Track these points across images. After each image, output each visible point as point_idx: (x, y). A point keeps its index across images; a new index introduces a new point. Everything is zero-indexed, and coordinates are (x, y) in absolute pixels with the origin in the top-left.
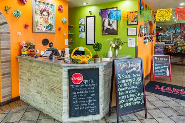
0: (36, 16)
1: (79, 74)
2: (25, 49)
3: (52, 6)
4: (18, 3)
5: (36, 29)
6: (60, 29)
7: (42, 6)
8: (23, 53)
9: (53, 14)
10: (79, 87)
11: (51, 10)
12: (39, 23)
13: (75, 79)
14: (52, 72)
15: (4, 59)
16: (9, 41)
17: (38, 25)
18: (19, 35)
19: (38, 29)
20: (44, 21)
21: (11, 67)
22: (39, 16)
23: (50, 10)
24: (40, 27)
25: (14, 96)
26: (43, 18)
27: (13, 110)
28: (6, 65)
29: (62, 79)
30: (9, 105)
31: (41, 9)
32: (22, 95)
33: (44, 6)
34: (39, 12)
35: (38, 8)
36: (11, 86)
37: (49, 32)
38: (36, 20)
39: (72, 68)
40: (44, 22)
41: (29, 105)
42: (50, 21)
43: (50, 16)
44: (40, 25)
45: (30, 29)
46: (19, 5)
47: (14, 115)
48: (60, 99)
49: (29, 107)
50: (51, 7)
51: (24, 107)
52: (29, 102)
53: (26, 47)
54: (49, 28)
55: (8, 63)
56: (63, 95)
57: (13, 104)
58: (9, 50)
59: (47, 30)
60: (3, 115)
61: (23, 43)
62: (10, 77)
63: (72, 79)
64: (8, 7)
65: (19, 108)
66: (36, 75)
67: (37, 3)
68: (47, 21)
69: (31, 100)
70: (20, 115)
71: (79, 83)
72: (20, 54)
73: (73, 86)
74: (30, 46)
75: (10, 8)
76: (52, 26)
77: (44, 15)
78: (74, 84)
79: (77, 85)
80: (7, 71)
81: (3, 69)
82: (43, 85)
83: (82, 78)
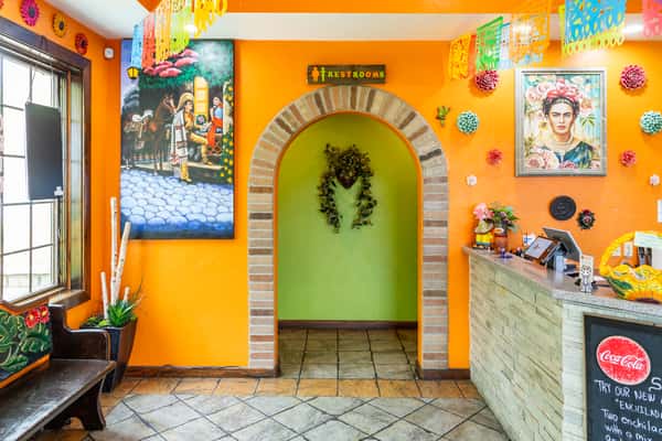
0: (527, 120)
1: (632, 342)
2: (484, 227)
3: (590, 75)
4: (471, 91)
5: (527, 165)
6: (627, 158)
7: (551, 85)
8: (478, 239)
9: (594, 104)
10: (632, 400)
11: (584, 92)
12: (537, 143)
14: (538, 312)
16: (445, 202)
17: (532, 151)
18: (472, 184)
19: (534, 163)
20: (557, 134)
21: (447, 276)
22: (538, 120)
23: (581, 92)
24: (542, 155)
25: (455, 364)
26: (552, 124)
27: (442, 402)
28: (433, 270)
29: (560, 347)
30: (439, 384)
31: (544, 97)
32: (476, 370)
33: (559, 84)
34: (537, 106)
35: (534, 95)
36: (446, 330)
37: (578, 171)
38: (527, 136)
39: (601, 312)
40: (555, 137)
41: (487, 406)
42: (581, 132)
43: (583, 113)
44: (539, 151)
45: (504, 164)
46: (475, 95)
48: (556, 419)
49: (482, 413)
50: (588, 81)
51: (473, 404)
52: (487, 395)
53: (488, 221)
54: (579, 158)
55: (439, 263)
56: (565, 407)
57: (449, 385)
58: (445, 228)
59: (568, 165)
60: (417, 402)
61: (482, 209)
62: (444, 303)
63: (601, 357)
64: (443, 108)
65: (457, 402)
66: (501, 314)
67: (532, 79)
68: (569, 131)
69: (492, 392)
70: (451, 420)
71: (632, 383)
72: (473, 244)
73: (604, 387)
74: (501, 220)
75: (450, 109)
76: (590, 148)
77: (559, 114)
78: (607, 379)
79: (622, 386)
80: (437, 285)
81: (427, 276)
82: (518, 352)
83: (644, 363)
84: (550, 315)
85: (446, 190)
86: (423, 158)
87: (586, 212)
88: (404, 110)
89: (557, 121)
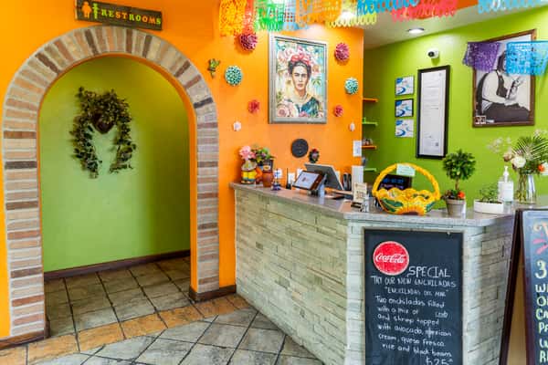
1: (397, 244)
2: (250, 165)
3: (318, 46)
4: (236, 48)
5: (277, 113)
6: (338, 111)
7: (293, 51)
8: (245, 175)
9: (320, 69)
10: (396, 286)
11: (315, 60)
12: (285, 96)
13: (385, 259)
14: (318, 230)
15: (204, 188)
16: (215, 145)
17: (281, 102)
18: (238, 129)
19: (283, 113)
20: (297, 90)
21: (217, 210)
22: (285, 79)
24: (287, 106)
25: (224, 282)
26: (294, 83)
27: (220, 317)
28: (207, 205)
29: (345, 255)
30: (214, 303)
31: (289, 60)
32: (243, 284)
33: (299, 51)
34: (284, 67)
35: (283, 58)
36: (216, 257)
37: (310, 120)
38: (278, 90)
39: (376, 226)
40: (297, 93)
41: (258, 312)
42: (314, 91)
43: (314, 75)
44: (286, 103)
45: (261, 113)
46: (239, 52)
47: (224, 331)
48: (339, 311)
49: (256, 318)
50: (317, 51)
51: (246, 313)
52: (258, 303)
53: (252, 160)
54: (311, 110)
55: (212, 199)
56: (349, 301)
57: (222, 302)
58: (215, 168)
60: (202, 324)
61: (247, 150)
62: (215, 233)
63: (376, 259)
64: (214, 60)
65: (234, 314)
66: (274, 236)
67: (281, 44)
68: (305, 89)
69: (263, 300)
70: (237, 332)
71: (398, 273)
72: (239, 179)
73: (377, 279)
74: (261, 159)
75: (219, 62)
76: (318, 102)
77: (298, 75)
78: (380, 274)
79: (390, 277)
80: (210, 218)
81: (201, 211)
82: (295, 265)
83: (405, 257)
84: (334, 232)
85: (216, 134)
86: (197, 105)
87: (314, 151)
88: (180, 59)
89: (298, 79)
